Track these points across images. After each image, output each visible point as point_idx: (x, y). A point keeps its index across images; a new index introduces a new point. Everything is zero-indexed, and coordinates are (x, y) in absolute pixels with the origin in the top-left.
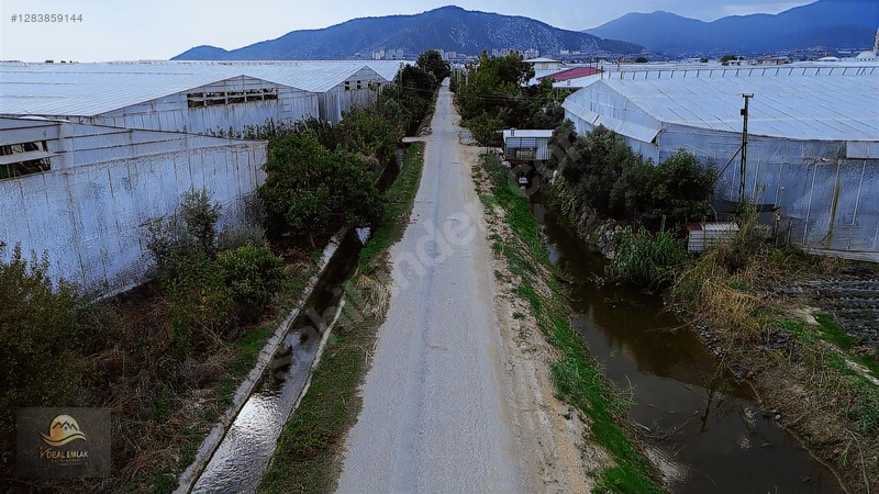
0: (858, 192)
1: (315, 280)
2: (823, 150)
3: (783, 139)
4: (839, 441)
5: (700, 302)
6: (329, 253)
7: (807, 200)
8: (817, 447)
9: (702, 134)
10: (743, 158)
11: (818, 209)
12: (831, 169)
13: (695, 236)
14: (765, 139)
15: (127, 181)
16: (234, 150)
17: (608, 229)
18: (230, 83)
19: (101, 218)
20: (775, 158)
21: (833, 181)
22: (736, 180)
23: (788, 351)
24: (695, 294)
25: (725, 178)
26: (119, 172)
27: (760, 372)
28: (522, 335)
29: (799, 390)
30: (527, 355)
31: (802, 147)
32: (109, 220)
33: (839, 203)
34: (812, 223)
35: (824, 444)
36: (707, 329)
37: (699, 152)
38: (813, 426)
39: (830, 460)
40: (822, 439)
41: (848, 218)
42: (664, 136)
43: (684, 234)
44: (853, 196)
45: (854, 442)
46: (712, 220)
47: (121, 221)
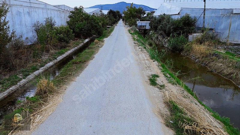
0: (236, 23)
1: (82, 44)
2: (227, 11)
3: (216, 9)
4: (233, 73)
5: (192, 50)
6: (87, 40)
7: (222, 26)
8: (226, 76)
9: (192, 10)
10: (204, 14)
11: (225, 29)
12: (229, 17)
13: (190, 37)
14: (211, 10)
15: (29, 13)
16: (60, 12)
17: (166, 39)
18: (61, 6)
19: (21, 22)
20: (213, 15)
21: (229, 21)
22: (202, 22)
23: (217, 57)
24: (190, 49)
25: (199, 22)
26: (26, 10)
27: (209, 63)
28: (141, 51)
29: (221, 64)
30: (142, 53)
31: (221, 11)
32: (23, 23)
33: (231, 27)
34: (223, 33)
35: (228, 74)
36: (194, 57)
37: (192, 15)
38: (225, 71)
39: (230, 78)
40: (228, 73)
41: (233, 31)
42: (182, 11)
43: (187, 37)
44: (235, 25)
45: (237, 72)
46: (195, 32)
47: (27, 24)
